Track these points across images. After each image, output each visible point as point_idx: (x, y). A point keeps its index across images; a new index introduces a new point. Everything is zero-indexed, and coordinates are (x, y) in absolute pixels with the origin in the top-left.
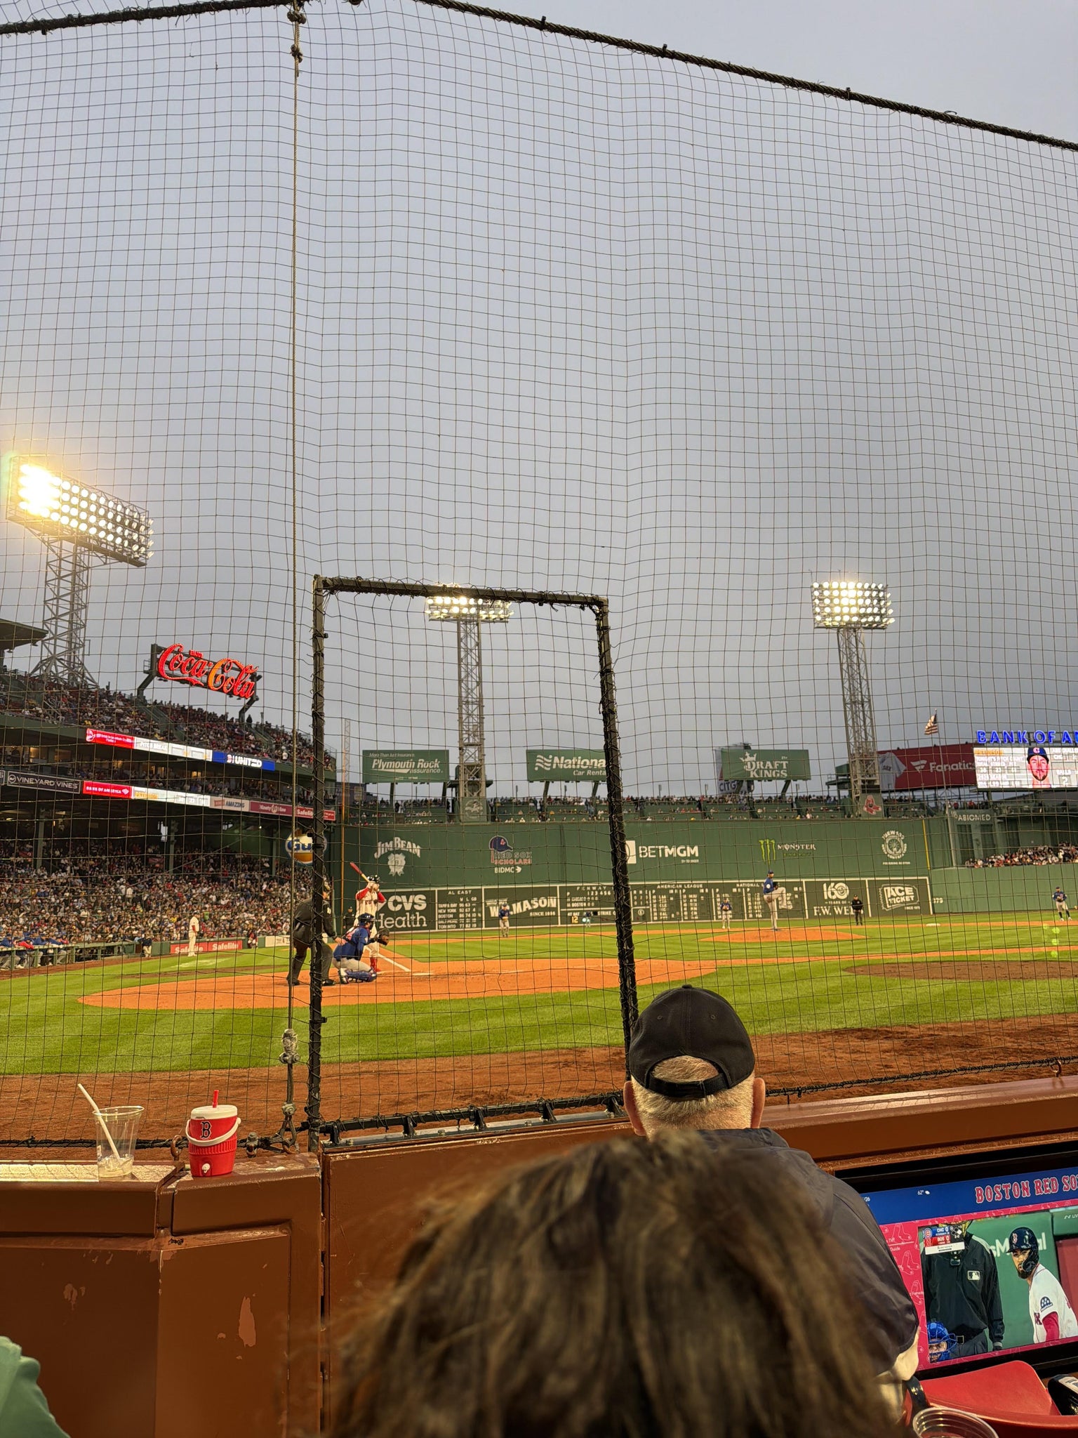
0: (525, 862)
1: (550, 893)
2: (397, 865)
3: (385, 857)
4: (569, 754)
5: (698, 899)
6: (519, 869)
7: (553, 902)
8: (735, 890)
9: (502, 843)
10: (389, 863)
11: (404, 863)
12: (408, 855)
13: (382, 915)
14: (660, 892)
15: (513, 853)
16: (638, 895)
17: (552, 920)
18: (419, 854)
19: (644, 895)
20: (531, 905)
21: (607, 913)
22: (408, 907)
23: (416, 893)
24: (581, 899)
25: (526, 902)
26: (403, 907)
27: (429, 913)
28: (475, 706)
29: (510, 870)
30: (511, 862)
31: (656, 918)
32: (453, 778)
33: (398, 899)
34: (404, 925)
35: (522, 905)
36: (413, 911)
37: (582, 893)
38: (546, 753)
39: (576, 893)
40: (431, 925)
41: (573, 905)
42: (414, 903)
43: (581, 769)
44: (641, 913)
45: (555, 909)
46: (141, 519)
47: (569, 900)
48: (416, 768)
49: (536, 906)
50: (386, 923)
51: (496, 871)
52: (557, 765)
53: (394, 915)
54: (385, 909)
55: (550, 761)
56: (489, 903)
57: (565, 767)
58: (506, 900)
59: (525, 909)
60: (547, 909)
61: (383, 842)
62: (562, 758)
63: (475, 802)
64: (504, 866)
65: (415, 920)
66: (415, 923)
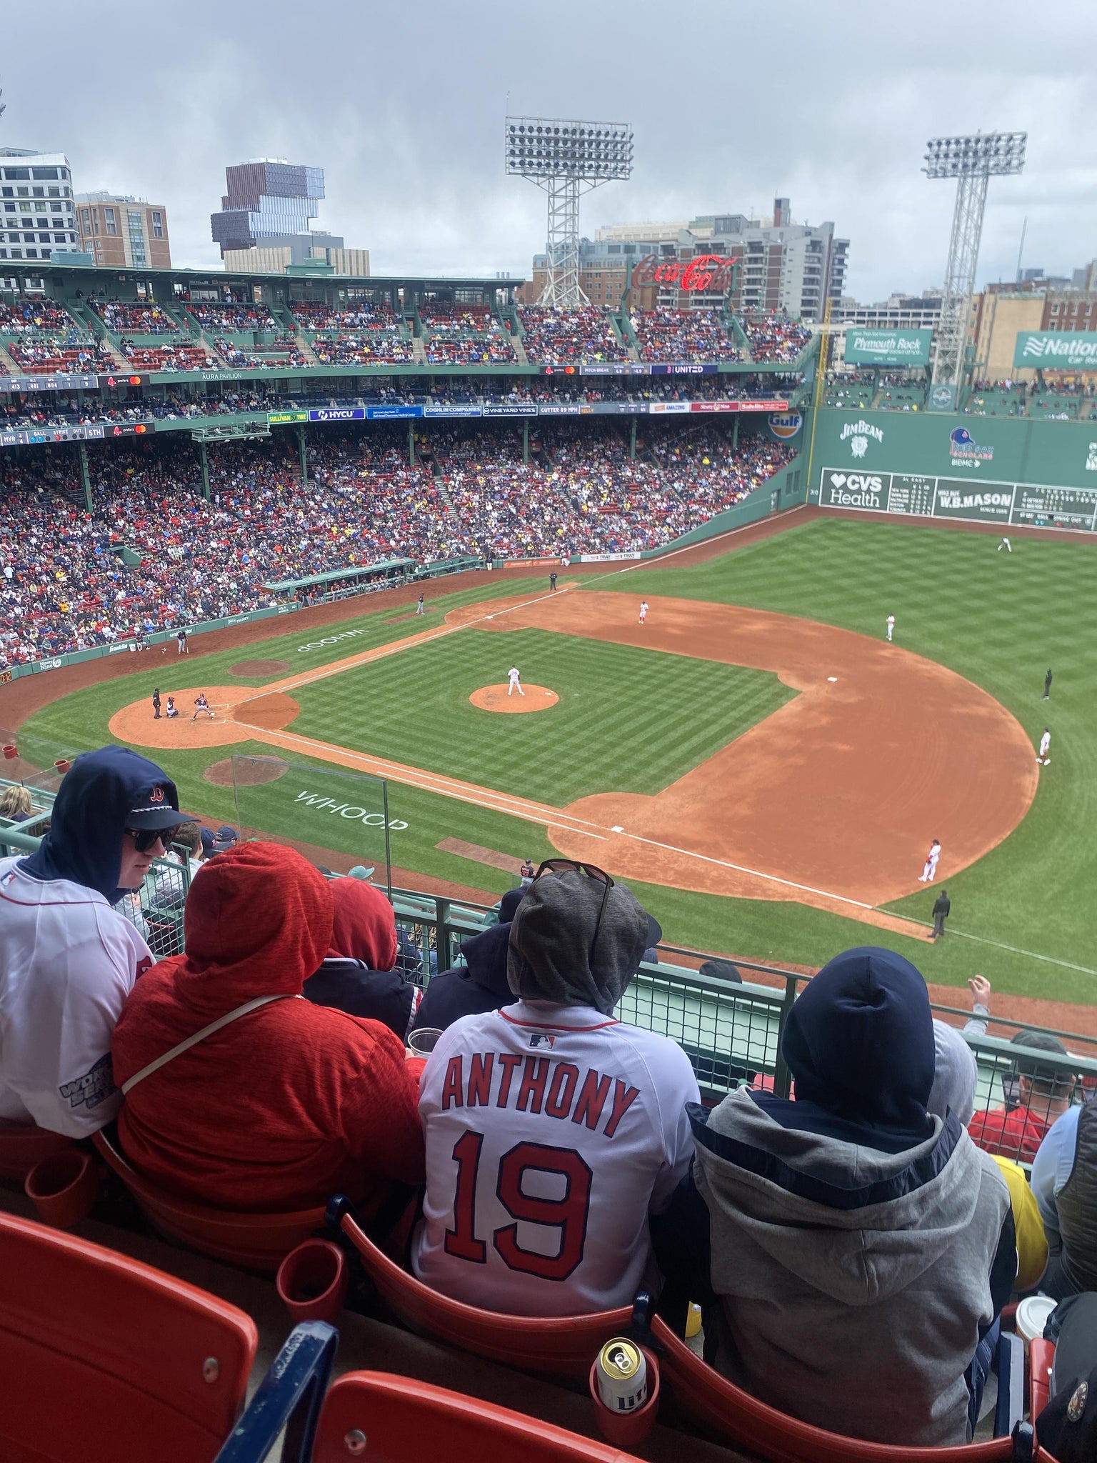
0: (985, 457)
1: (1008, 490)
2: (859, 448)
3: (849, 439)
6: (977, 464)
7: (1006, 500)
9: (965, 435)
10: (853, 445)
11: (866, 446)
12: (869, 438)
13: (841, 491)
15: (974, 447)
17: (1006, 518)
18: (880, 439)
20: (983, 499)
21: (1065, 519)
22: (864, 487)
23: (873, 476)
24: (1036, 501)
25: (978, 497)
26: (860, 486)
27: (883, 495)
29: (968, 463)
30: (971, 455)
33: (857, 479)
34: (859, 503)
36: (868, 491)
37: (1039, 495)
39: (1032, 493)
40: (883, 506)
41: (1028, 506)
42: (870, 484)
43: (1079, 356)
45: (1008, 508)
46: (623, 136)
47: (1024, 500)
48: (896, 348)
49: (988, 502)
50: (844, 499)
51: (954, 462)
52: (1051, 351)
53: (852, 493)
54: (844, 486)
55: (1042, 345)
56: (940, 493)
57: (1060, 352)
58: (958, 493)
59: (976, 504)
60: (999, 506)
61: (849, 424)
62: (1059, 342)
63: (944, 390)
64: (962, 459)
65: (870, 500)
66: (869, 503)
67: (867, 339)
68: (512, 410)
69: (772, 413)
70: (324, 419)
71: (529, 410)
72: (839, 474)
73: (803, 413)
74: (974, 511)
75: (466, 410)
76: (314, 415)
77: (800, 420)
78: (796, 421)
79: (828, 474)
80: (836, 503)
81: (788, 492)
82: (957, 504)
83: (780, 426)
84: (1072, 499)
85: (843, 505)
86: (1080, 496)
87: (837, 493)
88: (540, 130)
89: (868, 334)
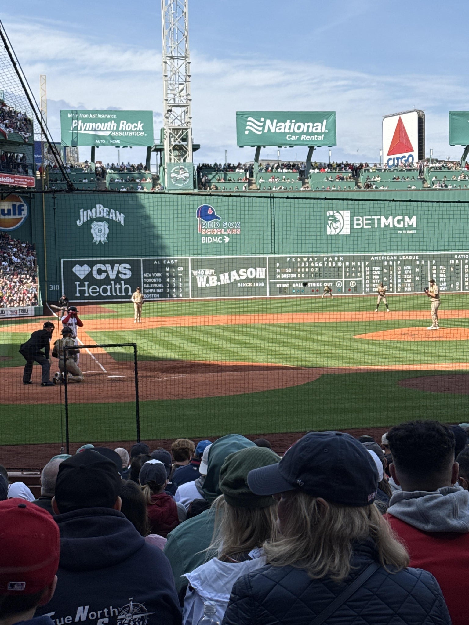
0: (234, 232)
1: (259, 263)
2: (100, 233)
3: (88, 225)
4: (282, 117)
5: (413, 270)
6: (227, 240)
7: (261, 273)
8: (452, 262)
9: (210, 212)
10: (92, 231)
11: (107, 231)
12: (110, 222)
13: (86, 283)
14: (373, 264)
15: (221, 223)
16: (350, 267)
17: (262, 290)
18: (122, 223)
19: (356, 267)
20: (239, 275)
21: (318, 284)
22: (113, 276)
23: (120, 262)
24: (291, 270)
25: (234, 273)
26: (108, 275)
27: (134, 282)
28: (180, 62)
29: (217, 240)
30: (220, 231)
31: (368, 290)
32: (157, 142)
33: (103, 267)
34: (109, 294)
35: (230, 275)
36: (118, 280)
37: (292, 264)
38: (257, 115)
39: (285, 263)
41: (283, 276)
42: (119, 272)
43: (294, 134)
44: (352, 285)
45: (264, 280)
47: (278, 271)
48: (117, 130)
49: (244, 277)
50: (89, 291)
51: (203, 240)
52: (269, 129)
53: (99, 283)
54: (89, 276)
55: (262, 124)
56: (195, 273)
57: (278, 131)
58: (213, 271)
59: (232, 280)
60: (255, 280)
61: (85, 209)
62: (275, 121)
63: (181, 169)
64: (212, 236)
65: (121, 289)
66: (120, 292)
67: (84, 121)
72: (81, 264)
74: (232, 288)
77: (25, 208)
78: (20, 211)
79: (69, 266)
80: (82, 297)
82: (213, 282)
84: (320, 265)
85: (90, 297)
86: (327, 261)
87: (82, 285)
89: (86, 116)
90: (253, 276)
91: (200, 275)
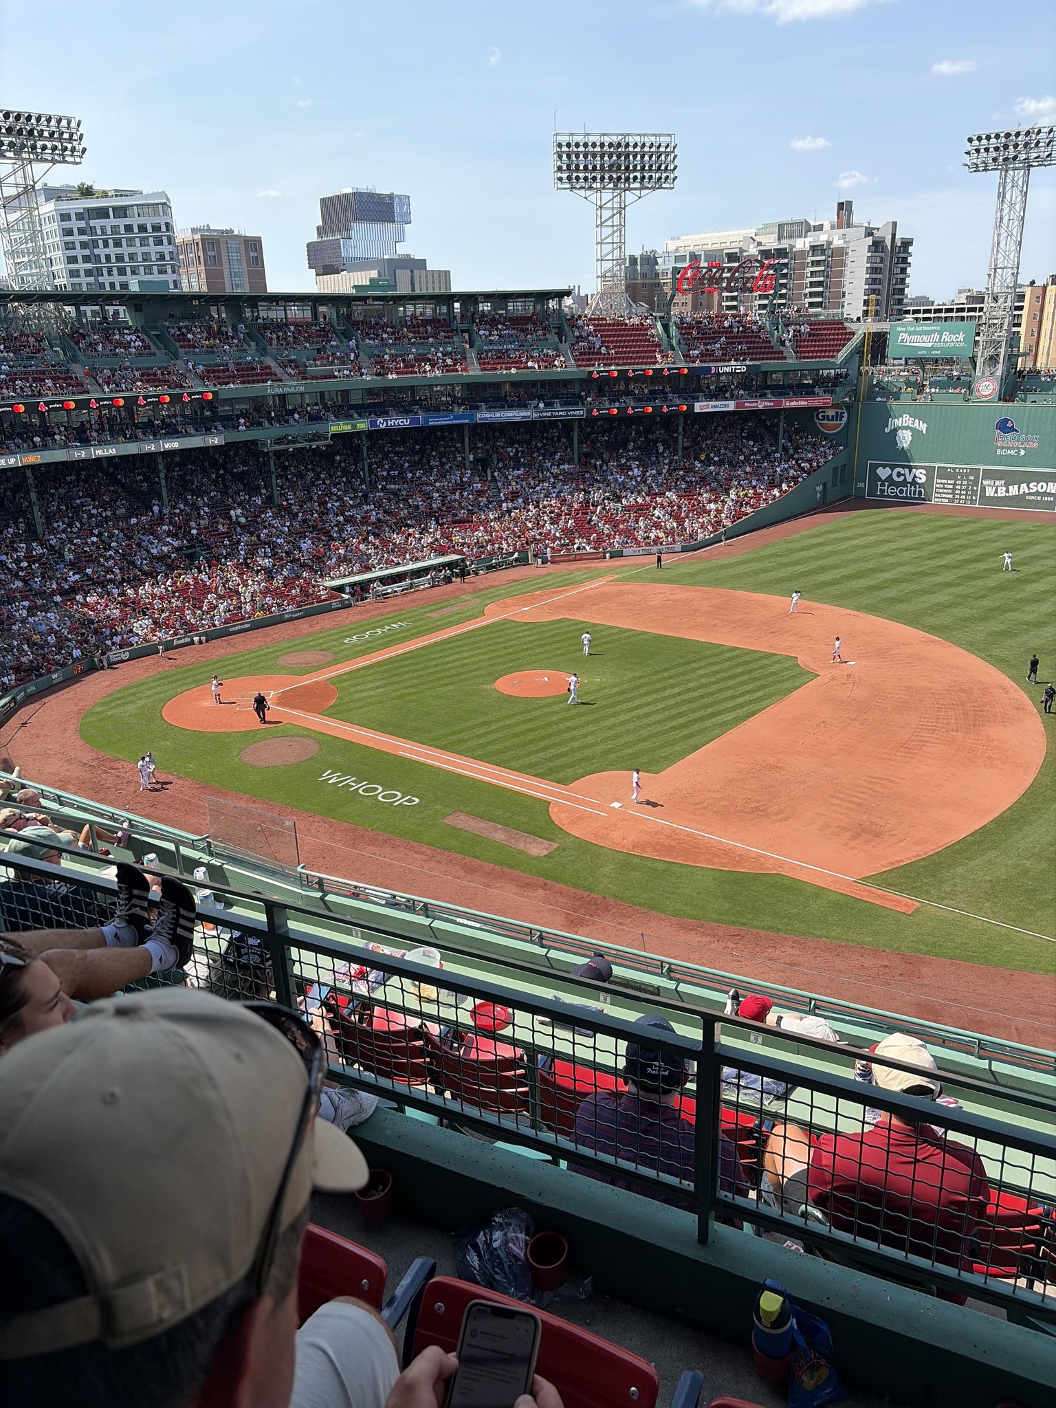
0: (1031, 445)
2: (904, 440)
6: (1022, 452)
7: (1053, 488)
9: (1009, 425)
10: (897, 438)
11: (910, 439)
12: (913, 430)
13: (887, 484)
15: (1019, 436)
18: (924, 431)
23: (918, 467)
25: (1024, 486)
26: (905, 478)
27: (928, 486)
29: (1012, 452)
30: (1017, 444)
34: (904, 494)
35: (1019, 488)
36: (914, 483)
40: (929, 497)
42: (915, 476)
46: (667, 146)
48: (940, 341)
49: (1034, 490)
50: (888, 491)
51: (999, 452)
53: (897, 484)
54: (890, 478)
56: (985, 483)
58: (1003, 482)
59: (1021, 493)
60: (1045, 494)
61: (894, 418)
64: (1008, 448)
65: (915, 491)
66: (915, 494)
67: (911, 334)
68: (561, 413)
69: (816, 409)
70: (382, 427)
71: (577, 413)
72: (884, 466)
73: (848, 407)
74: (1019, 500)
75: (517, 414)
76: (374, 423)
77: (846, 415)
78: (842, 417)
79: (874, 467)
80: (882, 495)
81: (834, 485)
82: (1002, 493)
83: (826, 422)
85: (888, 496)
87: (883, 485)
88: (586, 145)
89: (912, 329)
90: (1044, 490)
91: (989, 485)
